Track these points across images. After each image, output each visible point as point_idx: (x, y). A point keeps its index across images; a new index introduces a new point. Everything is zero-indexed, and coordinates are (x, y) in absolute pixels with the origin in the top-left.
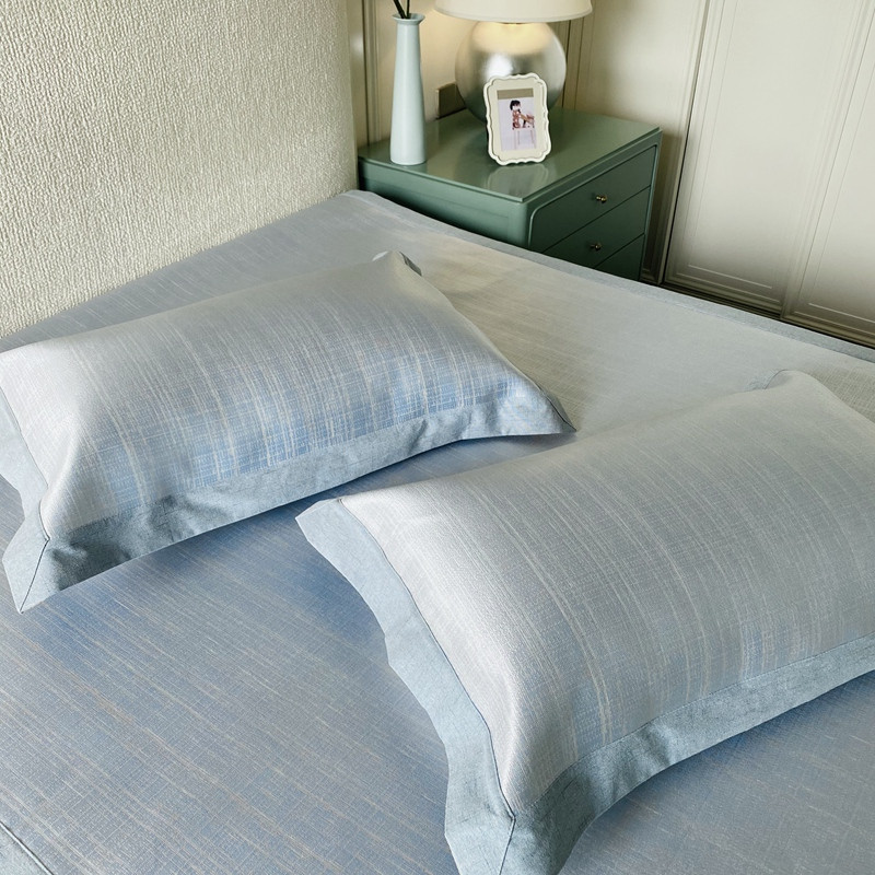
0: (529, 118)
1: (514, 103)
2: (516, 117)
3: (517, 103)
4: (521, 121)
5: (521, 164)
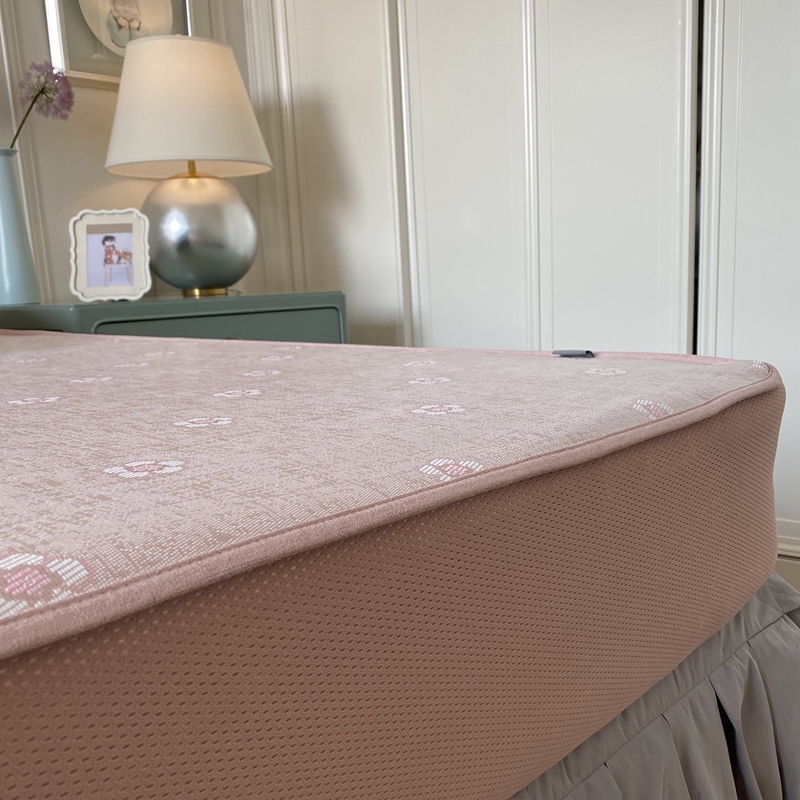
0: (125, 254)
3: (111, 238)
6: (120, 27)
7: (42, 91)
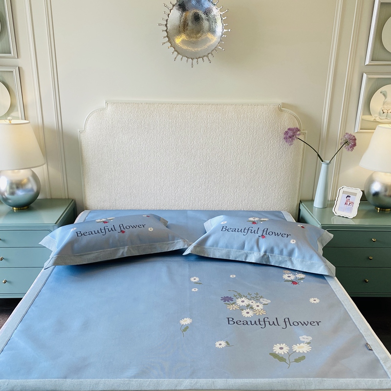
0: (352, 203)
1: (348, 196)
3: (350, 197)
5: (343, 217)
6: (384, 113)
7: (346, 142)
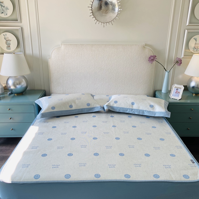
0: (179, 92)
2: (177, 91)
4: (177, 92)
5: (174, 99)
6: (195, 48)
7: (177, 62)
